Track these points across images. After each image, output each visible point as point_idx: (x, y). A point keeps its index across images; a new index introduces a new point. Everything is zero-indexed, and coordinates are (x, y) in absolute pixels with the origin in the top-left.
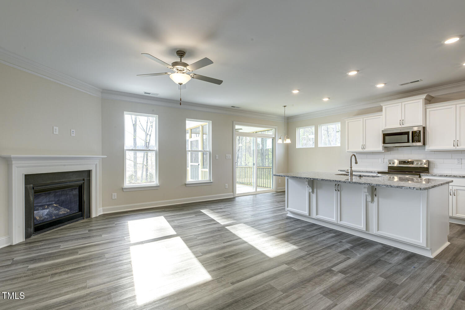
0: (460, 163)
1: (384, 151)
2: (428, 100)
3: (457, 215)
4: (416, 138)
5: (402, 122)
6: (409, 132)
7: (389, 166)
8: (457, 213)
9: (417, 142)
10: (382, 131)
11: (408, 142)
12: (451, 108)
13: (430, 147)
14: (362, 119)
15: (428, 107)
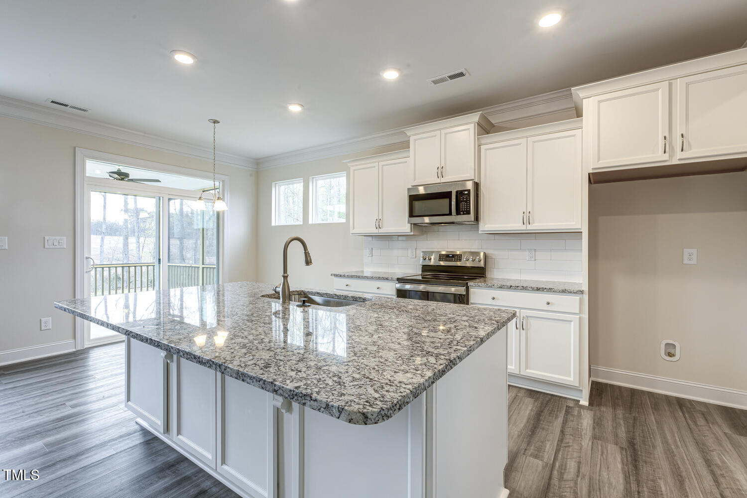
0: (533, 259)
1: (412, 234)
2: (482, 128)
3: (527, 371)
4: (463, 205)
5: (441, 171)
6: (450, 193)
7: (423, 265)
8: (527, 368)
9: (464, 214)
10: (408, 189)
11: (450, 214)
12: (520, 144)
13: (486, 226)
14: (377, 163)
15: (483, 142)
